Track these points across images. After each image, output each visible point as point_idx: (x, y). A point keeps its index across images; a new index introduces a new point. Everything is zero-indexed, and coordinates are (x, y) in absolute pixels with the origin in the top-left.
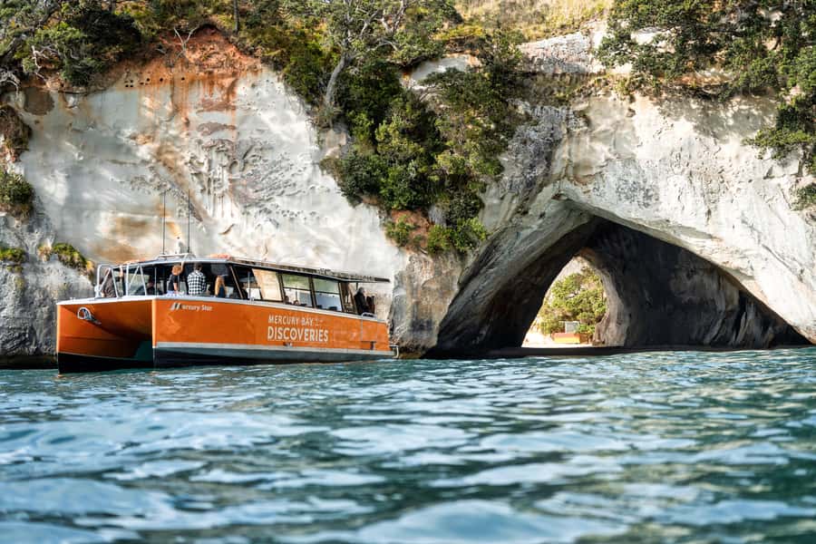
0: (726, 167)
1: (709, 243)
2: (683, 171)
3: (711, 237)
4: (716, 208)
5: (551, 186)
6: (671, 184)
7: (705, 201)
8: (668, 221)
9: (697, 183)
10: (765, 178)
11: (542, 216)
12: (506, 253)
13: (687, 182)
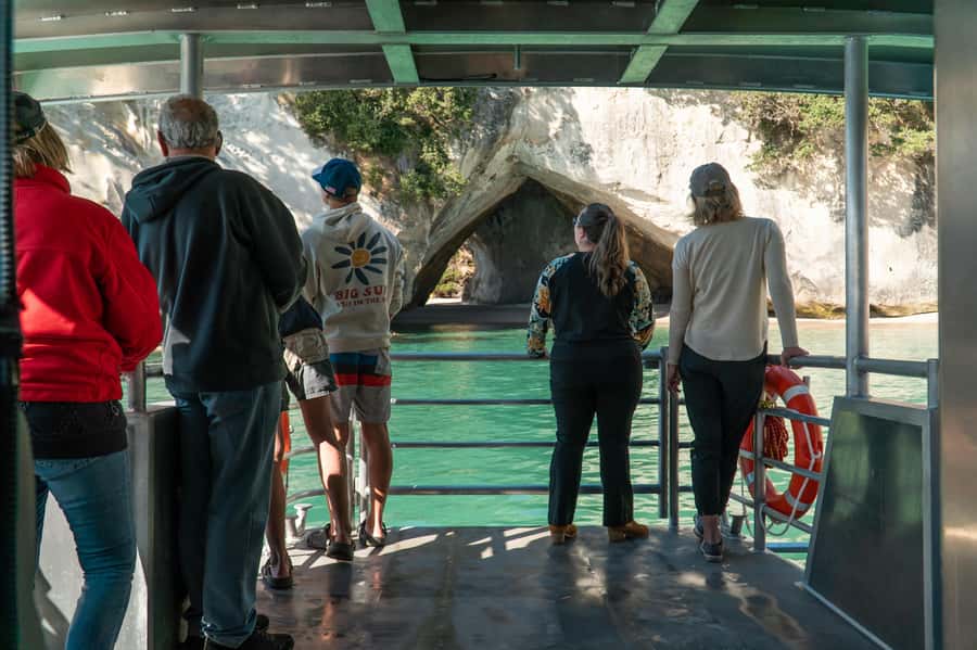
0: (680, 132)
1: (655, 206)
2: (637, 135)
3: (658, 200)
4: (667, 172)
5: (507, 146)
6: (625, 148)
7: (657, 165)
8: (619, 184)
9: (651, 145)
10: (717, 143)
11: (492, 178)
12: (457, 213)
13: (642, 145)
